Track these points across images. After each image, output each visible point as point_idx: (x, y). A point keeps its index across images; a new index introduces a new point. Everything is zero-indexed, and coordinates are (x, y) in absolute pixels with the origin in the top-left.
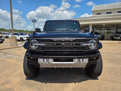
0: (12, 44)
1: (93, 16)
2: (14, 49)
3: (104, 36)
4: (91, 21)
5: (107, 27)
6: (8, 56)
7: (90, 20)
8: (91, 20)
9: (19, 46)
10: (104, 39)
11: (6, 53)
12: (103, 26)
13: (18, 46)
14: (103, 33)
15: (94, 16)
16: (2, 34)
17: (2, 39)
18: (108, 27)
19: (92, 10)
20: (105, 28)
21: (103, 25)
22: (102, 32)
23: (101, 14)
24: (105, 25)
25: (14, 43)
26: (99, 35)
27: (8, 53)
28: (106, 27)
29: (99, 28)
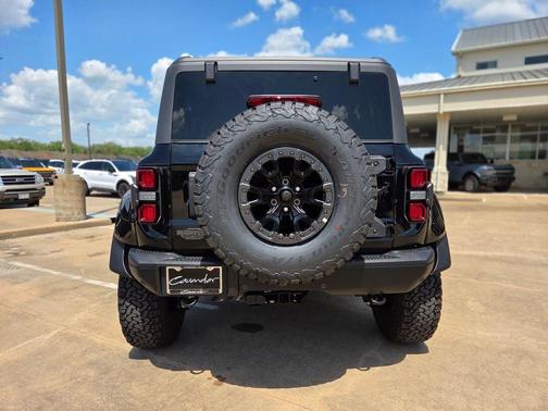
0: (64, 208)
1: (459, 77)
2: (70, 232)
3: (512, 169)
4: (445, 101)
5: (528, 125)
6: (18, 268)
7: (439, 95)
8: (445, 94)
9: (98, 218)
10: (513, 184)
11: (16, 254)
12: (509, 122)
13: (88, 221)
14: (507, 158)
15: (463, 74)
16: (54, 164)
17: (35, 189)
18: (535, 129)
19: (453, 48)
20: (518, 134)
21: (505, 118)
22: (504, 153)
23: (499, 65)
24: (514, 118)
25: (71, 208)
26: (485, 167)
27: (27, 254)
28: (524, 129)
29: (486, 131)
